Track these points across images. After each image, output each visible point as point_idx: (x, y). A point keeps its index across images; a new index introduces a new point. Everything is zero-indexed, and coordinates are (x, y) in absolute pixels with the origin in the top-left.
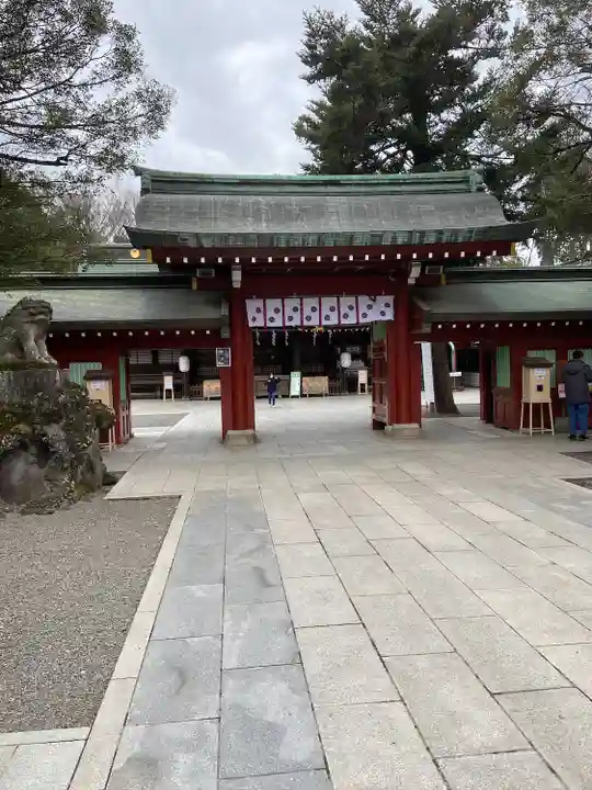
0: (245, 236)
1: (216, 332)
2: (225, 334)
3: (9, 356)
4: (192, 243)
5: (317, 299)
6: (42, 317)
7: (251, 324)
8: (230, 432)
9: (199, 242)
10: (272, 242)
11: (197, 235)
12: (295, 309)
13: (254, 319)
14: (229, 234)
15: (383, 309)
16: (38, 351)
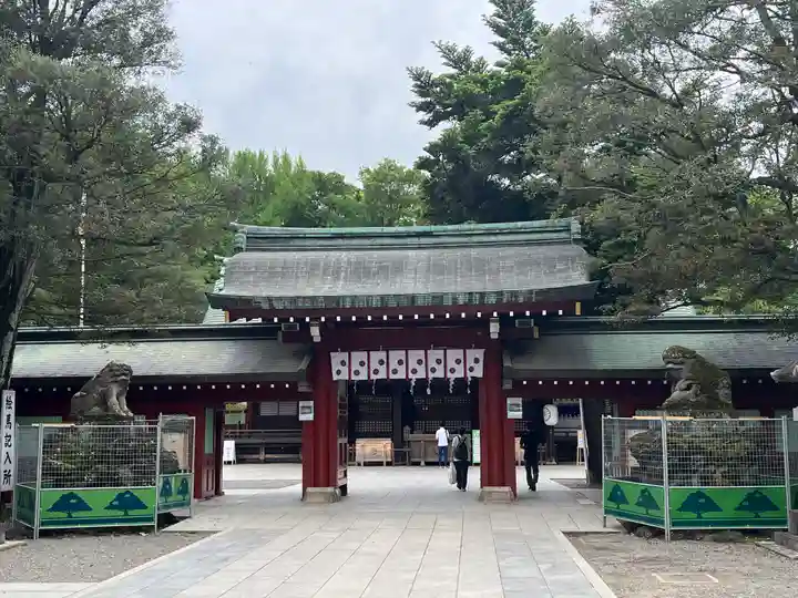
0: (313, 299)
1: (294, 385)
2: (303, 388)
3: (96, 409)
4: (265, 306)
5: (404, 352)
6: (123, 377)
7: (335, 377)
8: (309, 489)
9: (271, 305)
10: (338, 304)
11: (269, 299)
12: (381, 362)
13: (339, 372)
14: (298, 297)
15: (473, 364)
16: (119, 405)
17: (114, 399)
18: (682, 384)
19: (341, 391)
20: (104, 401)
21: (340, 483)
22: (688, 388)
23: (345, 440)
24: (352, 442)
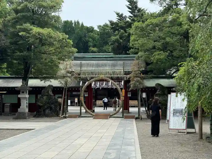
3: (47, 94)
12: (102, 84)
15: (121, 85)
16: (51, 93)
17: (50, 92)
18: (158, 91)
19: (94, 90)
20: (48, 92)
21: (93, 109)
22: (160, 91)
23: (94, 100)
24: (96, 101)
